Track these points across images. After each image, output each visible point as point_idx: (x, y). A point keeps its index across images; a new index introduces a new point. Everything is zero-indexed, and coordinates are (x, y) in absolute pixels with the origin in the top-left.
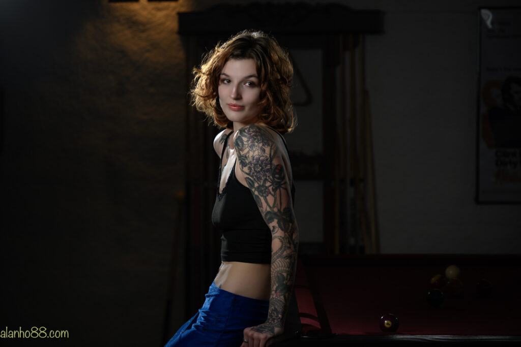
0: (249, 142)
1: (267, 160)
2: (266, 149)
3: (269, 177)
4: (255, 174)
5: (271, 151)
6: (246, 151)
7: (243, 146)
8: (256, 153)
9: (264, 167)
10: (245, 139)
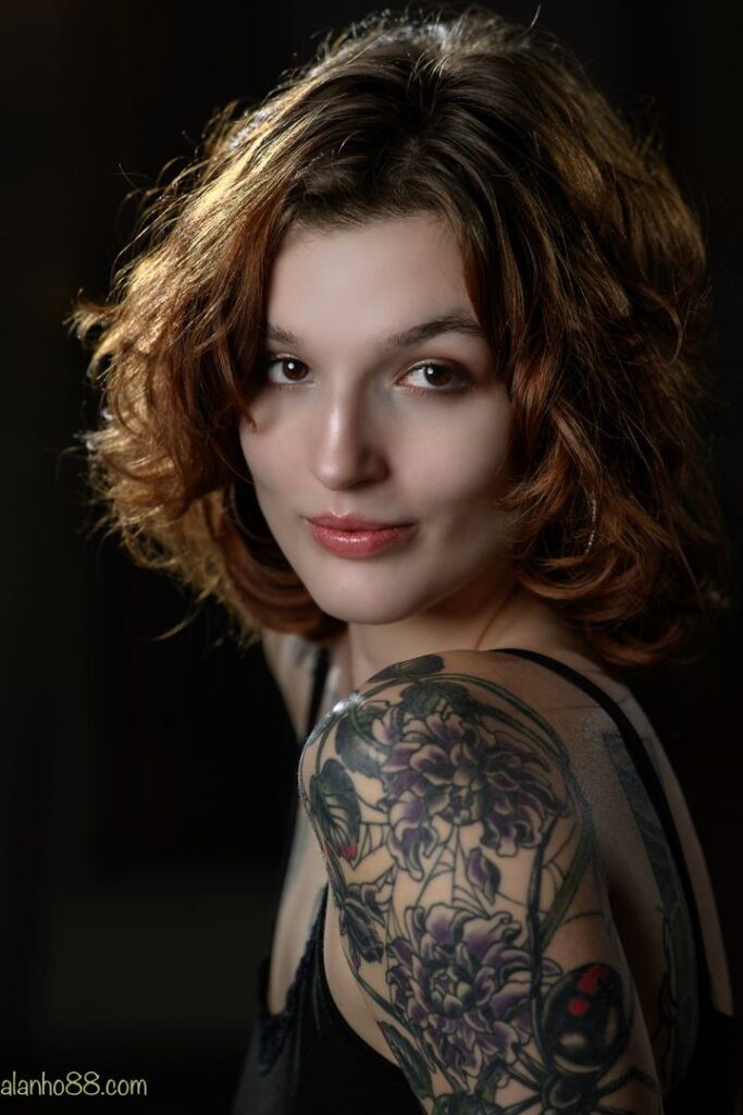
0: (397, 812)
1: (509, 939)
2: (504, 866)
3: (517, 1048)
4: (432, 1020)
5: (537, 881)
6: (374, 866)
7: (354, 830)
8: (440, 890)
9: (490, 984)
10: (368, 789)
